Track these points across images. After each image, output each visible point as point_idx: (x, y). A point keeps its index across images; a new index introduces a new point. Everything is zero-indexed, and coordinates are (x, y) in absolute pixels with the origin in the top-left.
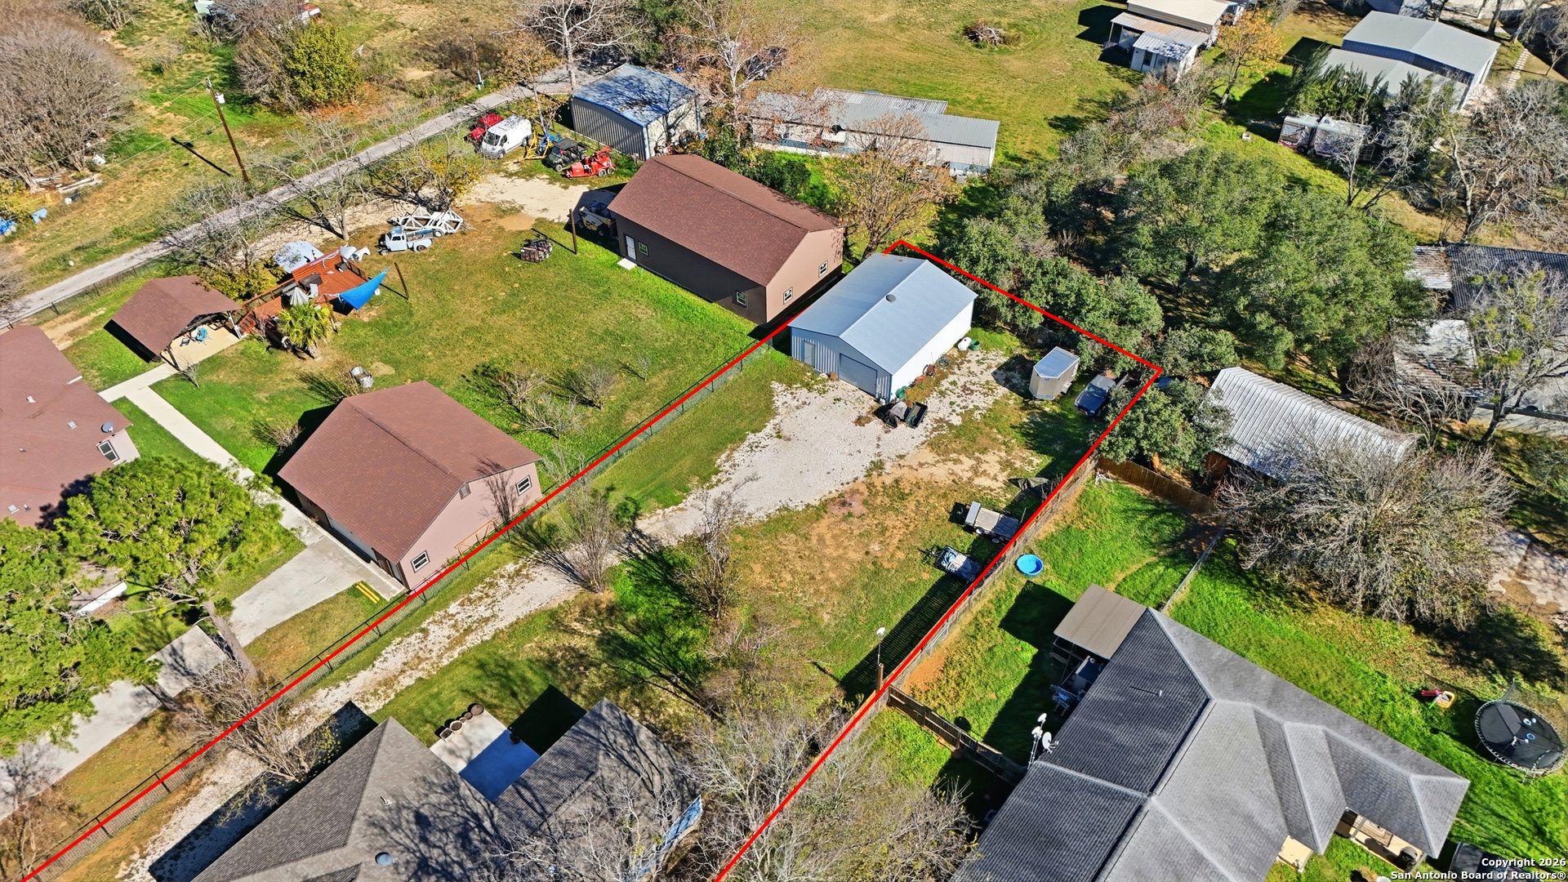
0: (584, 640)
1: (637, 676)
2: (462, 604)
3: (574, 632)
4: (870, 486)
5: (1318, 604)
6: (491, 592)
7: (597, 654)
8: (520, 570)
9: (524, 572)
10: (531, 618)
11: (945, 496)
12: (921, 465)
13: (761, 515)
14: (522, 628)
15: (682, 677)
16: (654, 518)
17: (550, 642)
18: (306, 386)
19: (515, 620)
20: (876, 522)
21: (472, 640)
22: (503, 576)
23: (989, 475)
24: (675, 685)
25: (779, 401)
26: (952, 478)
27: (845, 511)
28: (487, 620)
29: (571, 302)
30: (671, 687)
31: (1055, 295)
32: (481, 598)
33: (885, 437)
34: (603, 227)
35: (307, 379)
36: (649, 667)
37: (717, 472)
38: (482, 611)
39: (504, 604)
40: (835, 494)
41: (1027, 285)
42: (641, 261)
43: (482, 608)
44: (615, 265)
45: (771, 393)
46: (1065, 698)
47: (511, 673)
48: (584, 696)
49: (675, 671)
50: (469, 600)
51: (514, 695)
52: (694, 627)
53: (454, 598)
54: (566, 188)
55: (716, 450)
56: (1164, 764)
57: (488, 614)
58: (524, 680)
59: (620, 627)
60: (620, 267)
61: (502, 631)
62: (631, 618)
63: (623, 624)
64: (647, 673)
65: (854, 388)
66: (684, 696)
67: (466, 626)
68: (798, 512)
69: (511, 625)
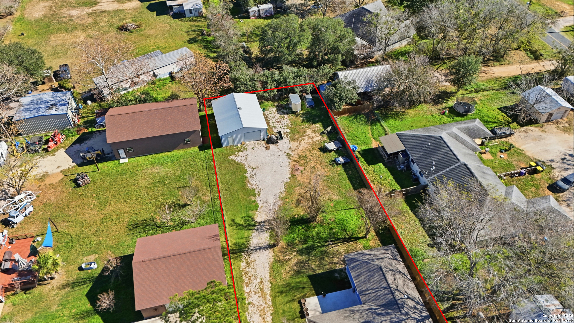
0: (295, 258)
1: (322, 252)
2: (247, 286)
3: (289, 260)
4: (295, 161)
5: (406, 111)
6: (250, 275)
7: (304, 258)
8: (247, 262)
9: (249, 261)
10: (272, 268)
11: (313, 149)
12: (297, 146)
13: (282, 190)
14: (274, 273)
15: (331, 241)
16: (259, 215)
17: (288, 269)
18: (67, 289)
19: (269, 274)
20: (309, 168)
21: (267, 290)
22: (245, 268)
23: (314, 137)
24: (333, 244)
25: (238, 160)
26: (308, 144)
27: (299, 171)
28: (262, 282)
29: (125, 185)
30: (333, 246)
31: (276, 81)
32: (250, 279)
33: (279, 147)
34: (98, 155)
35: (63, 287)
36: (321, 247)
37: (254, 190)
38: (257, 282)
39: (259, 273)
40: (290, 170)
41: (266, 82)
42: (128, 156)
43: (255, 281)
44: (120, 164)
45: (233, 161)
46: (403, 167)
47: (293, 285)
48: (319, 269)
49: (328, 241)
50: (247, 283)
51: (303, 288)
52: (314, 228)
53: (242, 287)
54: (54, 155)
55: (244, 185)
56: (453, 155)
57: (259, 280)
58: (299, 282)
59: (297, 247)
60: (122, 164)
61: (270, 280)
62: (297, 242)
63: (297, 245)
64: (323, 249)
65: (252, 142)
66: (339, 244)
67: (259, 290)
68: (289, 182)
69: (270, 276)
